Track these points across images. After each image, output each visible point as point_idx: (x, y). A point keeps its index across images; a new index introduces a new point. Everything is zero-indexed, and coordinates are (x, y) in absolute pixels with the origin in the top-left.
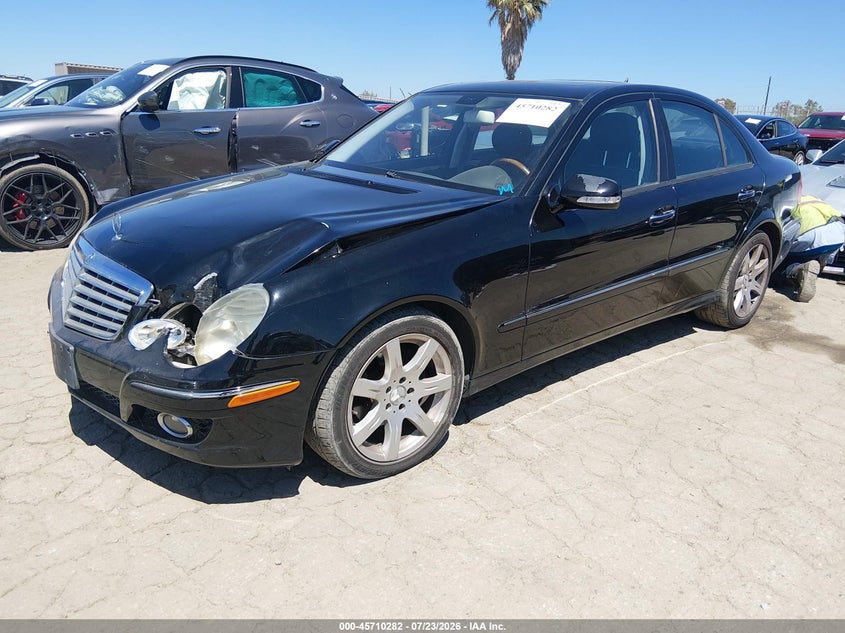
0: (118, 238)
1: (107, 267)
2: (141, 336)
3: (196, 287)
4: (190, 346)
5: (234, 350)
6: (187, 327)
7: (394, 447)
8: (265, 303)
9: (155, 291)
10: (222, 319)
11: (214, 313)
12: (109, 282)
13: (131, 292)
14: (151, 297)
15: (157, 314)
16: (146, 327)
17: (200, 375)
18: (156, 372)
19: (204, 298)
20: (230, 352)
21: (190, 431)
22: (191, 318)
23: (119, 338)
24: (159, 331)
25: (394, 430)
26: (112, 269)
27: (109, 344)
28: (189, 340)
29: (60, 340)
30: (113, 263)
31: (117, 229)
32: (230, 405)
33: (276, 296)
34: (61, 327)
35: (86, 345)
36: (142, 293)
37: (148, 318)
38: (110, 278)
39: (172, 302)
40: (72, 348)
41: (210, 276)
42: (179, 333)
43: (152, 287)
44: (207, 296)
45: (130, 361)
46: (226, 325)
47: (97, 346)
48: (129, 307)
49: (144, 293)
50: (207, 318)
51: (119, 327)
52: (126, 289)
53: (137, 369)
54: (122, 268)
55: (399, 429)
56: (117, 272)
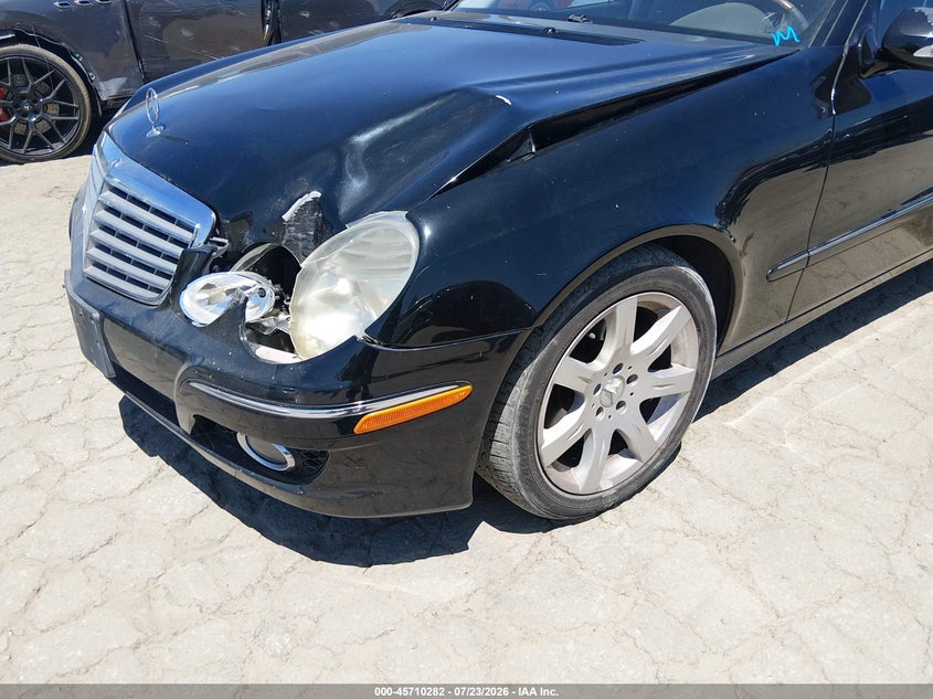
0: (156, 132)
1: (139, 180)
2: (201, 302)
3: (286, 217)
4: (282, 316)
5: (361, 335)
6: (274, 283)
7: (596, 473)
8: (408, 245)
9: (218, 224)
10: (333, 278)
11: (320, 264)
12: (145, 206)
13: (181, 225)
14: (213, 233)
15: (224, 264)
16: (208, 287)
17: (305, 378)
18: (229, 368)
19: (300, 235)
20: (354, 338)
21: (291, 462)
22: (282, 271)
23: (166, 304)
24: (229, 292)
25: (598, 446)
26: (149, 186)
27: (150, 312)
28: (280, 305)
29: (81, 301)
30: (150, 174)
31: (153, 118)
32: (356, 430)
33: (427, 232)
34: (80, 279)
35: (117, 311)
36: (197, 226)
37: (212, 271)
38: (145, 200)
39: (248, 242)
40: (96, 315)
41: (308, 198)
42: (262, 293)
43: (213, 215)
44: (304, 231)
45: (186, 346)
46: (343, 287)
47: (134, 314)
48: (178, 251)
49: (199, 226)
50: (310, 273)
51: (165, 283)
52: (171, 219)
53: (198, 360)
54: (164, 183)
55: (606, 446)
56: (157, 190)
